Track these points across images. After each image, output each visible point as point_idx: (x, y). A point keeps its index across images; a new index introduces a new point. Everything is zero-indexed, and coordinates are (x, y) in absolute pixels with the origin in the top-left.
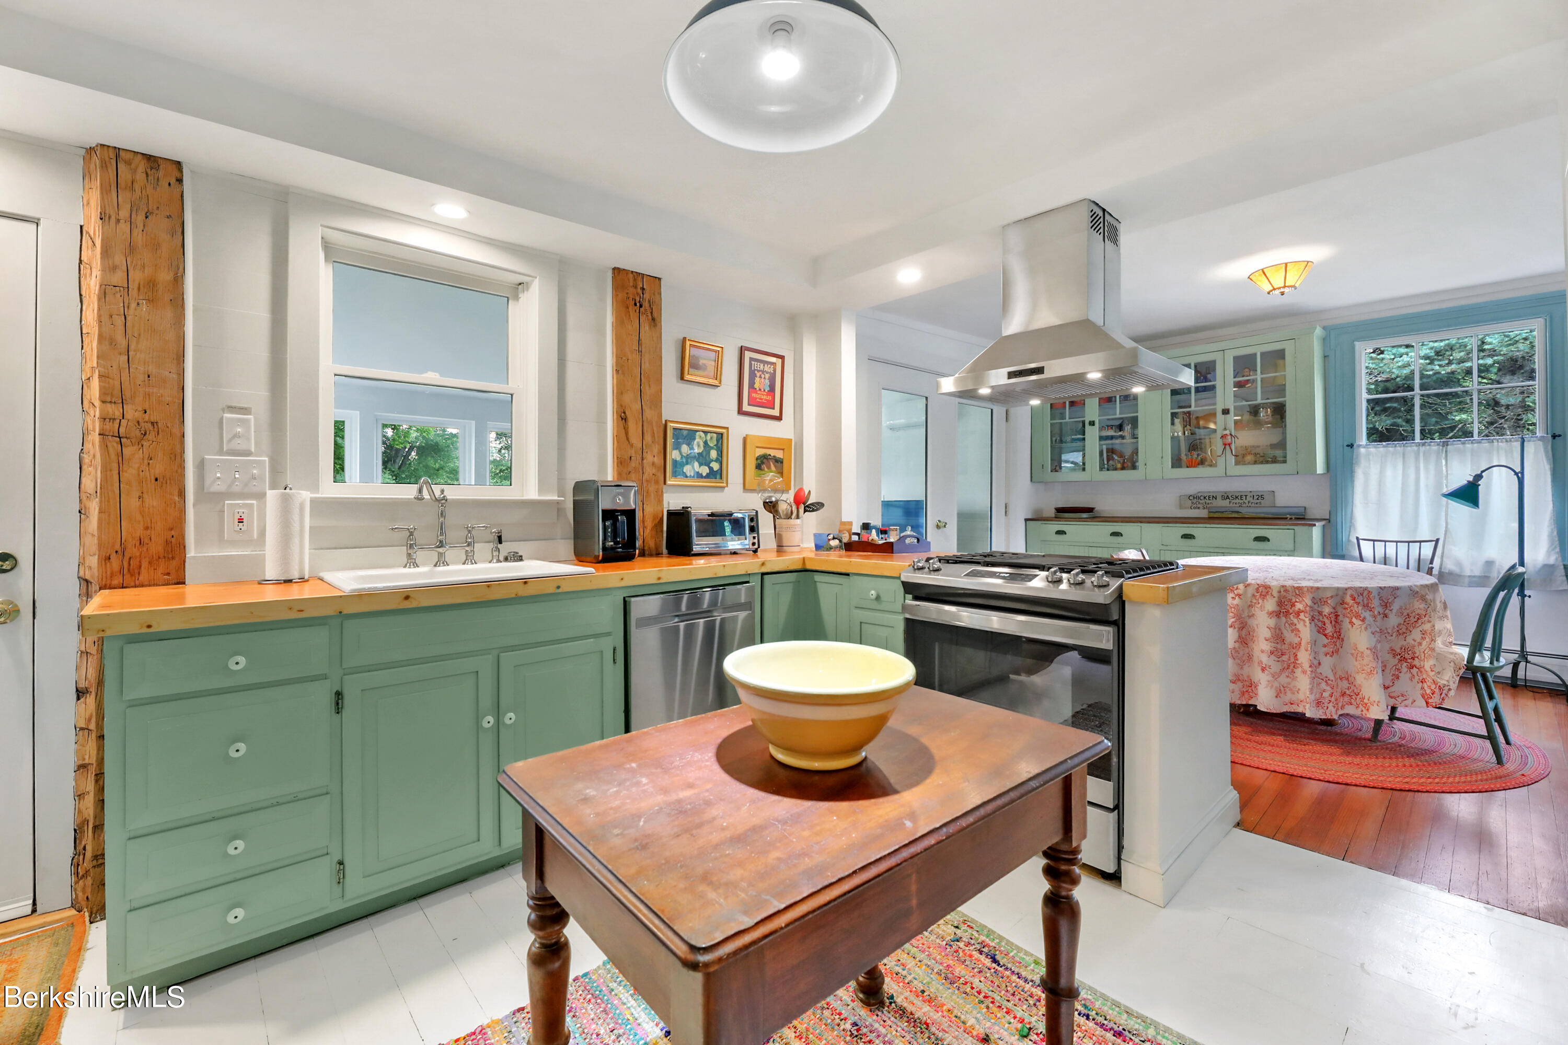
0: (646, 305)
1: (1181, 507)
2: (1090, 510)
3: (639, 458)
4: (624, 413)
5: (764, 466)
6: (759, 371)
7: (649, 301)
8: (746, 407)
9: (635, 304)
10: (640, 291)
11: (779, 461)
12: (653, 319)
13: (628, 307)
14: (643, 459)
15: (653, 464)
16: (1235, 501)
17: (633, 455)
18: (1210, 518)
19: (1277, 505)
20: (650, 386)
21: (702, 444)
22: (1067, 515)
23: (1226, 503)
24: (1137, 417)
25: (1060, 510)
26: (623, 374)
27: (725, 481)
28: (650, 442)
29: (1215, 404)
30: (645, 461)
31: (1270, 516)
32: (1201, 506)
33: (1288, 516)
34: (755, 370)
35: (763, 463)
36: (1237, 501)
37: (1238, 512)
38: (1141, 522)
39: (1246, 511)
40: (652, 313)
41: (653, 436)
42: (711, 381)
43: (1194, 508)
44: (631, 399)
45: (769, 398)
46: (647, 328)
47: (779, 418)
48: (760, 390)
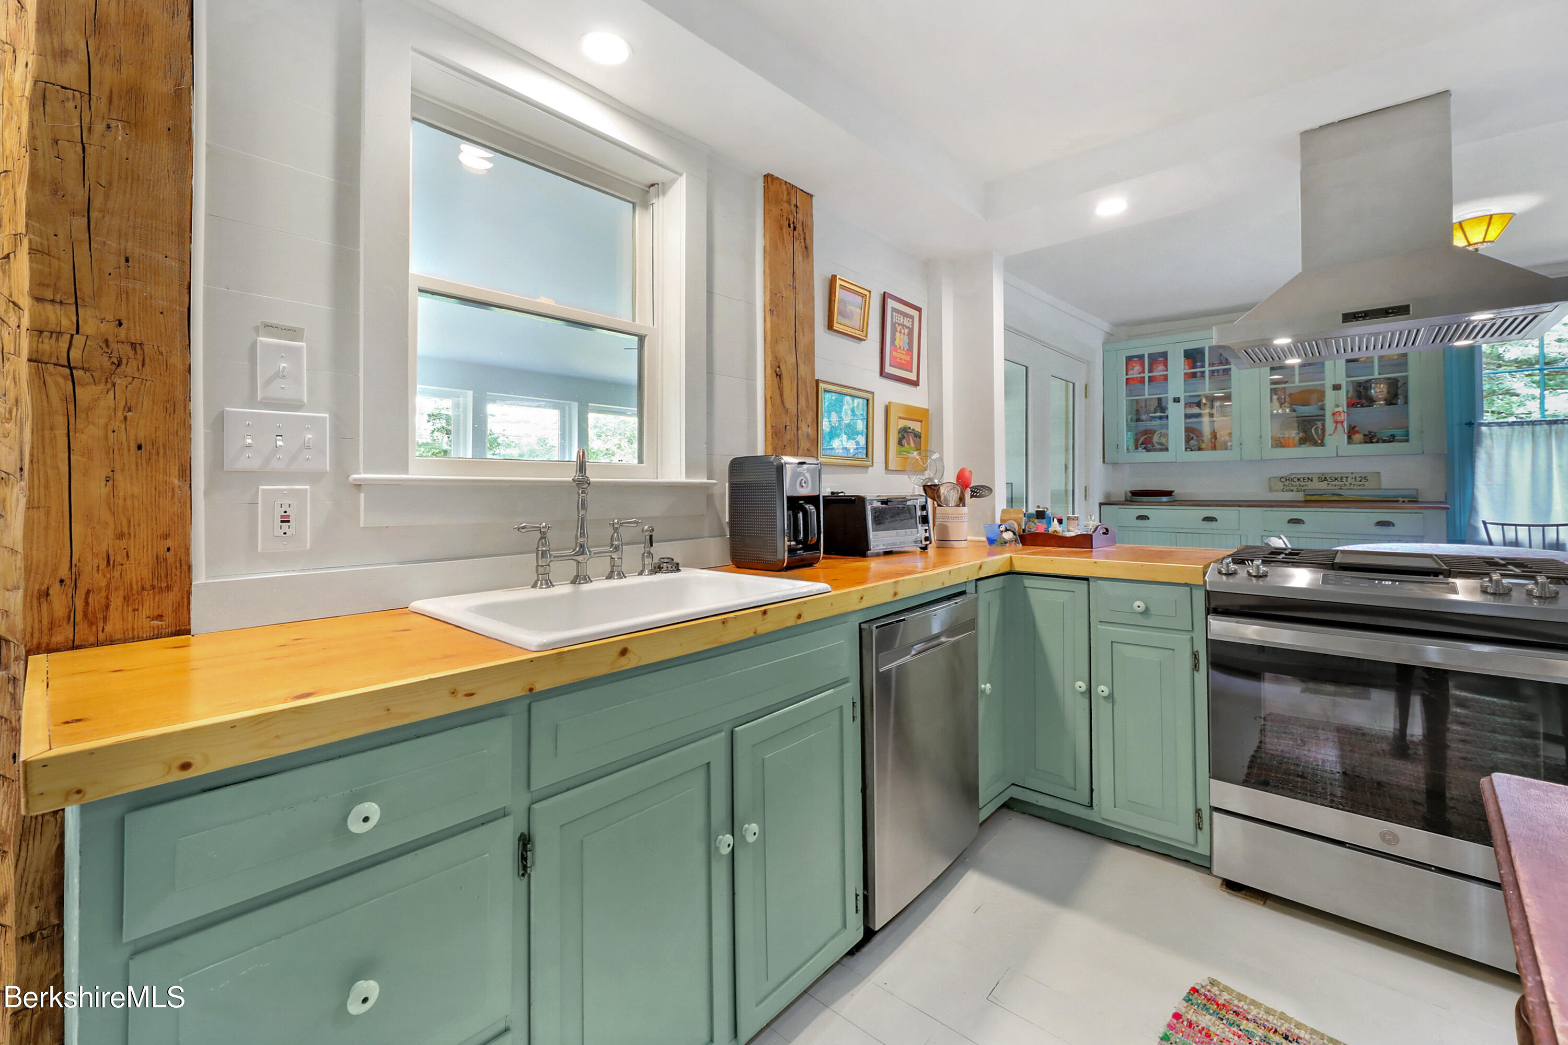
0: (799, 227)
1: (1271, 490)
2: (1169, 493)
3: (794, 427)
4: (779, 367)
5: (904, 441)
6: (899, 325)
7: (802, 224)
8: (889, 369)
9: (790, 227)
10: (794, 209)
11: (917, 436)
12: (806, 248)
13: (781, 229)
14: (798, 430)
15: (808, 436)
16: (1333, 483)
17: (789, 424)
18: (1307, 501)
19: (1383, 487)
20: (804, 335)
21: (849, 413)
22: (1145, 499)
23: (1323, 485)
24: (1231, 392)
25: (1135, 493)
26: (778, 316)
27: (870, 460)
28: (805, 407)
29: (1324, 379)
30: (800, 432)
31: (1378, 499)
32: (1294, 488)
33: (1400, 499)
34: (896, 323)
35: (904, 437)
36: (1337, 483)
37: (1339, 495)
38: (1239, 506)
39: (1348, 494)
40: (805, 239)
41: (807, 400)
42: (857, 333)
43: (1287, 491)
44: (784, 348)
45: (908, 358)
46: (800, 258)
47: (915, 383)
48: (900, 347)
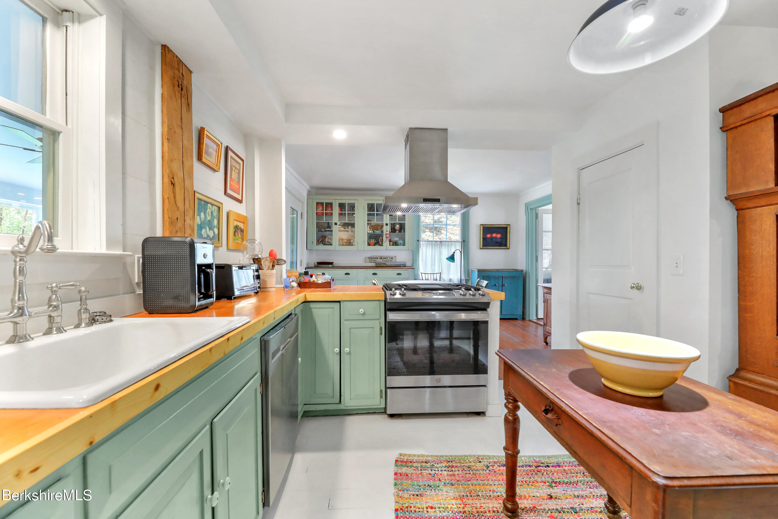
0: (184, 89)
1: (365, 262)
2: (331, 263)
3: (183, 220)
4: (173, 178)
5: (236, 233)
6: (234, 167)
7: (186, 88)
8: (229, 191)
9: (179, 87)
10: (181, 76)
11: (242, 231)
12: (188, 104)
13: (174, 86)
14: (184, 221)
16: (384, 260)
17: (179, 217)
18: (376, 266)
19: (397, 261)
20: (187, 160)
21: (210, 214)
22: (323, 266)
23: (381, 260)
24: (354, 223)
25: (319, 263)
26: (172, 143)
27: (221, 243)
28: (188, 207)
29: (383, 221)
30: (186, 223)
31: (395, 265)
32: (372, 261)
33: (402, 265)
34: (233, 165)
35: (236, 231)
36: (385, 260)
37: (385, 264)
38: (357, 268)
39: (388, 264)
40: (187, 98)
41: (189, 202)
42: (214, 167)
43: (370, 262)
44: (176, 166)
45: (237, 187)
46: (185, 110)
47: (240, 201)
48: (234, 180)
